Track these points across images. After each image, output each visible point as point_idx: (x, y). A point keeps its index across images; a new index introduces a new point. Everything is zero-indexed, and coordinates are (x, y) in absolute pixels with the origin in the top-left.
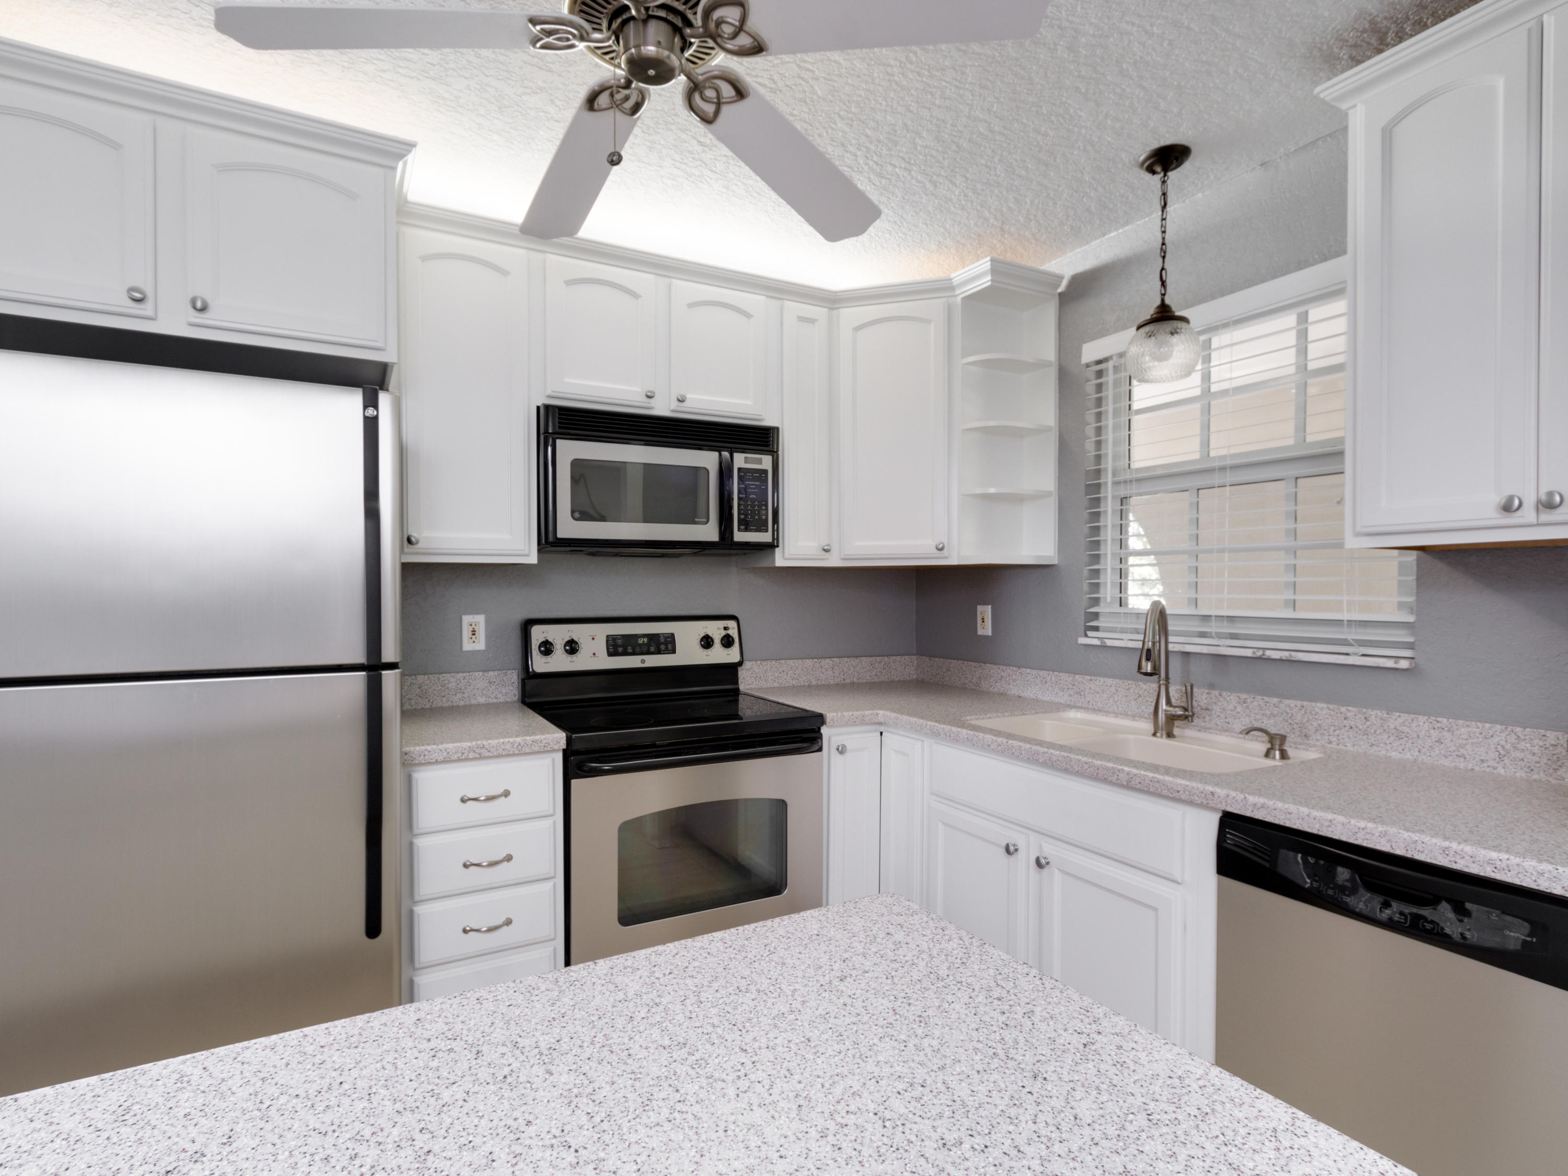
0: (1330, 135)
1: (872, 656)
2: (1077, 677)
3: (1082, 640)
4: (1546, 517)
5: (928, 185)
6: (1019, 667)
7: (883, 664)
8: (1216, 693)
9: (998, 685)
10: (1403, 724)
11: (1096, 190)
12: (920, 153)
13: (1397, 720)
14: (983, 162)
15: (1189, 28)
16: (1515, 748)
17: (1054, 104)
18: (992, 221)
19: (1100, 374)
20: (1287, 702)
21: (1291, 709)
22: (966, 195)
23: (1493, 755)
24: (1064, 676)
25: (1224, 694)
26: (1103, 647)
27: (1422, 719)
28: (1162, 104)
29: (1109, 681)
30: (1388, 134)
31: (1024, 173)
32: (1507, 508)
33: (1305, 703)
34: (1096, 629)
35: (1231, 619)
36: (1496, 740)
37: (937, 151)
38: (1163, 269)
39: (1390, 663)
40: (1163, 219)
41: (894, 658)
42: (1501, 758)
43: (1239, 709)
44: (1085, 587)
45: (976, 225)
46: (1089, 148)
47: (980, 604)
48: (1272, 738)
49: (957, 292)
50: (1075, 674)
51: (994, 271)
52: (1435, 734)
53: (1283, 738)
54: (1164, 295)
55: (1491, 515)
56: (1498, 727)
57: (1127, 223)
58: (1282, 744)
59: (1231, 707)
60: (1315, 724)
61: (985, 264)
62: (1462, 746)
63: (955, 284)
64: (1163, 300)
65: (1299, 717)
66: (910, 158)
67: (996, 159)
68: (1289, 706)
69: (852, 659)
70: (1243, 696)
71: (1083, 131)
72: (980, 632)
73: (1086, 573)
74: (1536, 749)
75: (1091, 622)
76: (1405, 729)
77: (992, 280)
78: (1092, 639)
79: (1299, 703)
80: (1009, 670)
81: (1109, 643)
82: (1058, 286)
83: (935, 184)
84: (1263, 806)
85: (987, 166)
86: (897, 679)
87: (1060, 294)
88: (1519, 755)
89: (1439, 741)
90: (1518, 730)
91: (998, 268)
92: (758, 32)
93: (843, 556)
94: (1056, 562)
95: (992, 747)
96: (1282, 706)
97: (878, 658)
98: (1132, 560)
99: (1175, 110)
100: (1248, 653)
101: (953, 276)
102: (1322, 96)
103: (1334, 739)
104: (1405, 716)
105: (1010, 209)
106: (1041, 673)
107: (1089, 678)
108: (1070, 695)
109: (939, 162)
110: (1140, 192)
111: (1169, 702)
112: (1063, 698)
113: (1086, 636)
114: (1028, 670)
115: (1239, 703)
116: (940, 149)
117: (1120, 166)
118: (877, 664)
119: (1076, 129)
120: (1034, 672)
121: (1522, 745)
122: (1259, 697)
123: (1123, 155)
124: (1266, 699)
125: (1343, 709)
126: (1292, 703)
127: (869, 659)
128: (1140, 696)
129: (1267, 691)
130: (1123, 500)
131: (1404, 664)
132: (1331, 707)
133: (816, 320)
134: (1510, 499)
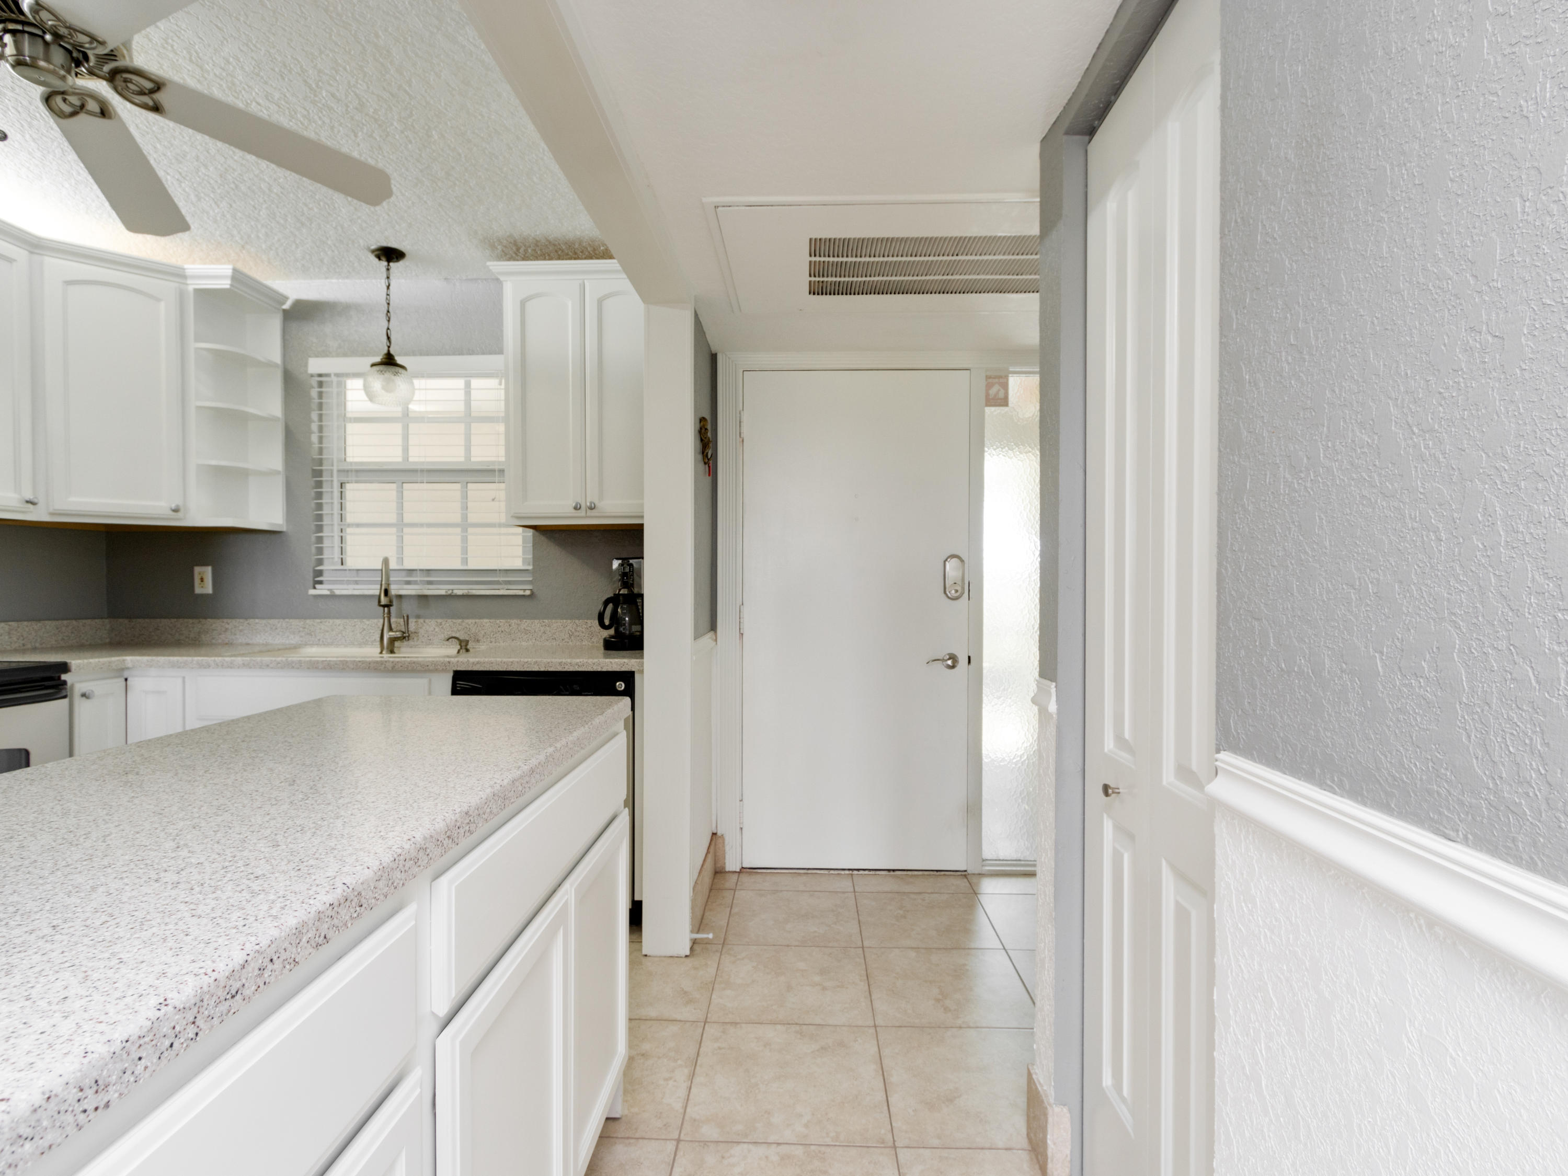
0: (485, 279)
1: (57, 620)
2: (308, 621)
3: (312, 592)
4: (590, 513)
5: (193, 197)
6: (246, 619)
7: (70, 627)
8: (421, 621)
9: (222, 636)
10: (528, 626)
11: (333, 251)
12: (199, 177)
13: (525, 624)
14: (253, 203)
15: (425, 202)
16: (576, 631)
17: (326, 197)
18: (237, 238)
19: (321, 384)
20: (467, 621)
21: (469, 625)
22: (224, 215)
23: (567, 636)
24: (295, 623)
25: (427, 621)
26: (333, 596)
27: (536, 621)
28: (397, 227)
29: (338, 621)
30: (523, 303)
31: (282, 222)
32: (576, 508)
33: (477, 620)
34: (321, 582)
35: (429, 571)
36: (568, 627)
37: (216, 182)
38: (388, 329)
39: (521, 593)
40: (388, 295)
41: (84, 621)
42: (570, 636)
43: (437, 630)
44: (313, 550)
45: (221, 236)
46: (339, 228)
47: (198, 565)
48: (460, 641)
49: (189, 282)
50: (306, 618)
51: (234, 278)
52: (542, 629)
53: (467, 642)
54: (389, 347)
55: (570, 510)
56: (569, 621)
57: (347, 278)
58: (467, 645)
59: (432, 629)
60: (483, 632)
61: (226, 269)
62: (554, 633)
63: (187, 274)
64: (389, 351)
65: (474, 630)
66: (186, 175)
67: (264, 206)
68: (467, 623)
69: (34, 623)
70: (439, 621)
71: (339, 218)
72: (198, 590)
73: (313, 539)
74: (584, 630)
75: (317, 578)
76: (529, 628)
77: (231, 285)
78: (322, 590)
79: (473, 621)
80: (234, 622)
81: (337, 592)
82: (284, 303)
83: (199, 199)
84: (478, 663)
85: (254, 207)
86: (88, 643)
87: (284, 311)
88: (577, 634)
89: (544, 633)
90: (577, 621)
91: (237, 276)
92: (161, 101)
93: (51, 510)
94: (284, 529)
95: (271, 666)
96: (464, 624)
97: (65, 622)
98: (349, 530)
99: (403, 233)
100: (443, 592)
101: (186, 266)
102: (491, 268)
103: (493, 640)
104: (528, 621)
105: (258, 237)
106: (272, 621)
107: (319, 621)
108: (301, 637)
109: (213, 188)
110: (364, 264)
111: (391, 629)
112: (294, 640)
113: (315, 588)
114: (257, 621)
115: (437, 625)
116: (219, 182)
117: (356, 245)
118: (64, 629)
119: (335, 215)
120: (264, 621)
121: (579, 629)
122: (449, 620)
123: (361, 241)
124: (454, 621)
125: (498, 621)
126: (470, 621)
127: (54, 623)
128: (364, 629)
129: (454, 616)
130: (342, 485)
131: (528, 593)
132: (491, 621)
133: (15, 260)
134: (577, 505)
